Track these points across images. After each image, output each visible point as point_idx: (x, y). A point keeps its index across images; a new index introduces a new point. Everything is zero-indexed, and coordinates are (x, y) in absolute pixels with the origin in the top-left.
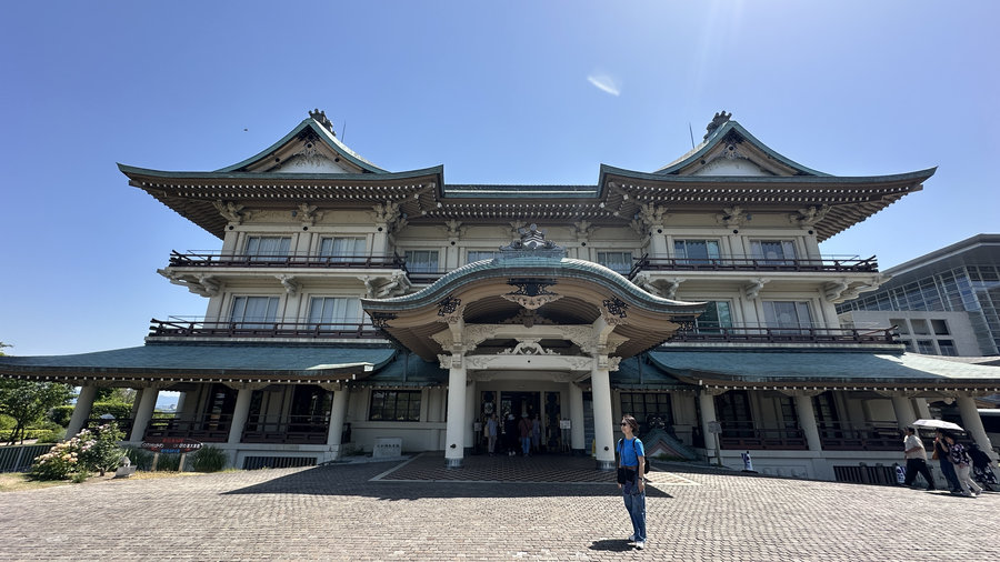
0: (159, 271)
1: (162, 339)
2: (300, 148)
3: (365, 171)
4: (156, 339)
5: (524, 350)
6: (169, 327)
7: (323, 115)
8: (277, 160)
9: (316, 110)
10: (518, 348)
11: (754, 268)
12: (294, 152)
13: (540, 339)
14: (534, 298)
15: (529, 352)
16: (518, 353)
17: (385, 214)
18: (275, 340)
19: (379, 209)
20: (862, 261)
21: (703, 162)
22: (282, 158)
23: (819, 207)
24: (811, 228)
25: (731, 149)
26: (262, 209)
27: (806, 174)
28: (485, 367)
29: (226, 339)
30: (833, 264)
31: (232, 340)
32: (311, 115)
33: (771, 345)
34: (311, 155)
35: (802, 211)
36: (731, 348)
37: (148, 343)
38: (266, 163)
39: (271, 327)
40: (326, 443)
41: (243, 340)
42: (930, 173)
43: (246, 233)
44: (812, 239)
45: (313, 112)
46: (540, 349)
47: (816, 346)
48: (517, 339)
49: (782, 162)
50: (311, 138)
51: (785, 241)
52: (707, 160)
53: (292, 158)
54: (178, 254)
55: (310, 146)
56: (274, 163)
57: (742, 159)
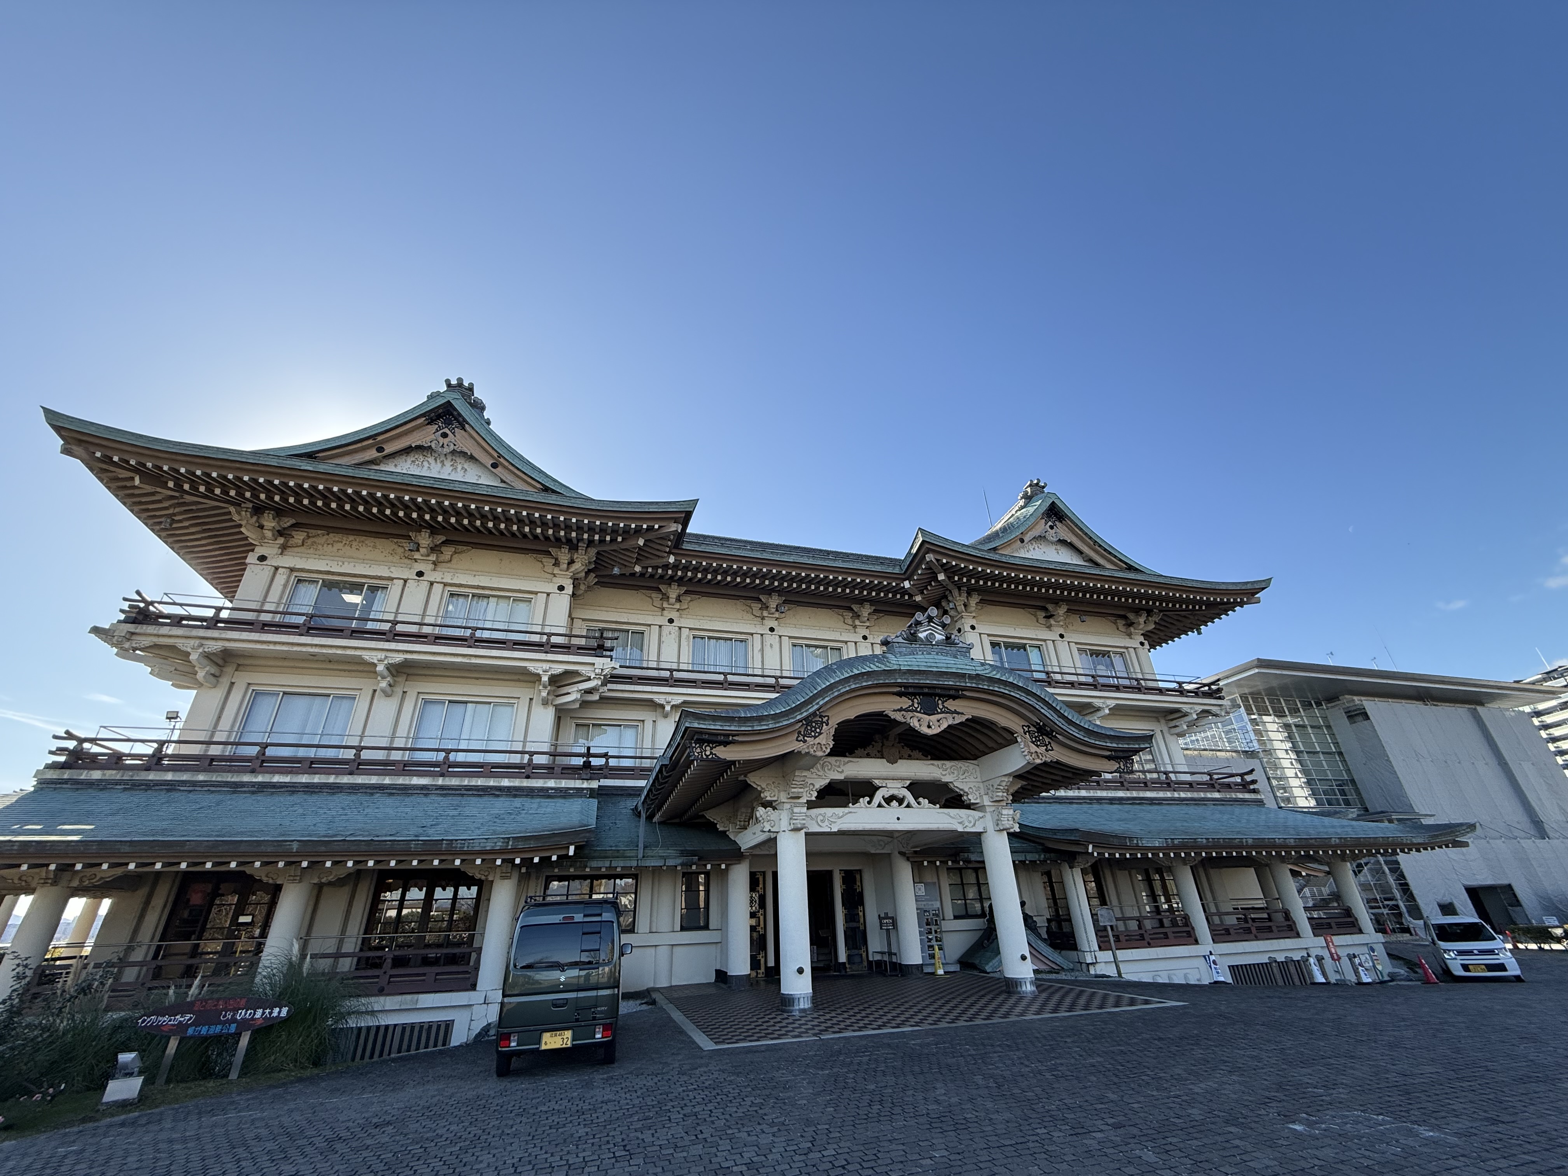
0: (96, 630)
1: (84, 775)
2: (428, 435)
3: (546, 489)
4: (67, 774)
5: (889, 800)
6: (95, 749)
7: (471, 389)
8: (380, 450)
9: (460, 380)
10: (878, 797)
11: (1094, 686)
12: (414, 440)
13: (908, 782)
14: (934, 718)
15: (894, 803)
16: (880, 806)
17: (571, 562)
18: (360, 780)
19: (564, 556)
20: (1205, 685)
21: (1022, 541)
22: (389, 449)
23: (1149, 612)
24: (1142, 639)
25: (1052, 527)
26: (330, 530)
27: (1136, 570)
28: (835, 829)
29: (246, 778)
30: (1174, 685)
31: (260, 778)
32: (449, 385)
33: (1128, 794)
34: (446, 450)
35: (1131, 616)
36: (1084, 798)
37: (44, 785)
38: (356, 451)
39: (350, 754)
40: (473, 987)
41: (286, 779)
42: (1263, 585)
43: (292, 570)
44: (1143, 651)
45: (454, 382)
46: (910, 798)
47: (1176, 795)
48: (877, 782)
49: (1108, 552)
50: (448, 423)
51: (1115, 653)
52: (1026, 539)
53: (407, 451)
54: (144, 600)
55: (445, 435)
56: (373, 454)
57: (1062, 542)
